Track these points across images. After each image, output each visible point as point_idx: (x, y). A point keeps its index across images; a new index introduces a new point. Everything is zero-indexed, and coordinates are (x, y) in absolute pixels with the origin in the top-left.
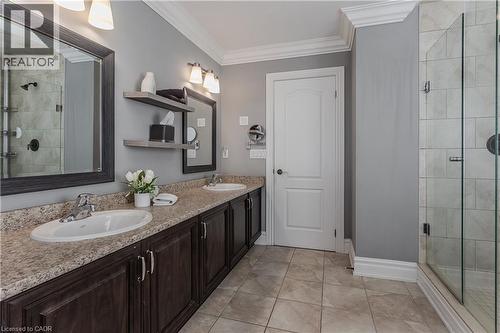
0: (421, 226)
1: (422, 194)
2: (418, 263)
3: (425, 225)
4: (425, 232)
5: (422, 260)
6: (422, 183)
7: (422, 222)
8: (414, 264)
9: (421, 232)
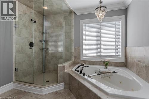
0: (14, 69)
1: (14, 59)
2: (13, 82)
3: (15, 69)
4: (15, 71)
5: (14, 80)
6: (14, 56)
7: (14, 68)
8: (12, 83)
9: (14, 71)
